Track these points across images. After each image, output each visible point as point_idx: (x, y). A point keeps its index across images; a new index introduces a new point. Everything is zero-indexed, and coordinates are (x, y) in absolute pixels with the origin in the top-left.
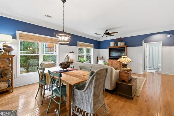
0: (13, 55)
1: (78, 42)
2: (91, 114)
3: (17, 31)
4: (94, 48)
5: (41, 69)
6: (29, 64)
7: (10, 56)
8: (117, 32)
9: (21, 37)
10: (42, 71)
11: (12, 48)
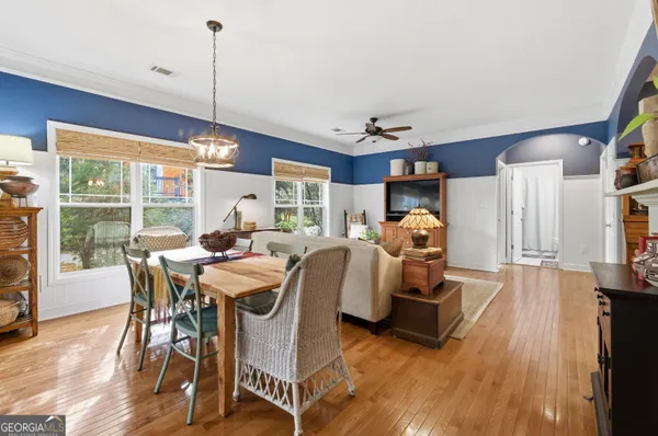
0: (35, 205)
1: (274, 160)
2: (291, 385)
3: (48, 121)
4: (332, 181)
5: (136, 253)
6: (92, 239)
7: (24, 209)
8: (410, 128)
9: (64, 141)
10: (139, 260)
11: (34, 182)
